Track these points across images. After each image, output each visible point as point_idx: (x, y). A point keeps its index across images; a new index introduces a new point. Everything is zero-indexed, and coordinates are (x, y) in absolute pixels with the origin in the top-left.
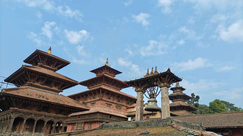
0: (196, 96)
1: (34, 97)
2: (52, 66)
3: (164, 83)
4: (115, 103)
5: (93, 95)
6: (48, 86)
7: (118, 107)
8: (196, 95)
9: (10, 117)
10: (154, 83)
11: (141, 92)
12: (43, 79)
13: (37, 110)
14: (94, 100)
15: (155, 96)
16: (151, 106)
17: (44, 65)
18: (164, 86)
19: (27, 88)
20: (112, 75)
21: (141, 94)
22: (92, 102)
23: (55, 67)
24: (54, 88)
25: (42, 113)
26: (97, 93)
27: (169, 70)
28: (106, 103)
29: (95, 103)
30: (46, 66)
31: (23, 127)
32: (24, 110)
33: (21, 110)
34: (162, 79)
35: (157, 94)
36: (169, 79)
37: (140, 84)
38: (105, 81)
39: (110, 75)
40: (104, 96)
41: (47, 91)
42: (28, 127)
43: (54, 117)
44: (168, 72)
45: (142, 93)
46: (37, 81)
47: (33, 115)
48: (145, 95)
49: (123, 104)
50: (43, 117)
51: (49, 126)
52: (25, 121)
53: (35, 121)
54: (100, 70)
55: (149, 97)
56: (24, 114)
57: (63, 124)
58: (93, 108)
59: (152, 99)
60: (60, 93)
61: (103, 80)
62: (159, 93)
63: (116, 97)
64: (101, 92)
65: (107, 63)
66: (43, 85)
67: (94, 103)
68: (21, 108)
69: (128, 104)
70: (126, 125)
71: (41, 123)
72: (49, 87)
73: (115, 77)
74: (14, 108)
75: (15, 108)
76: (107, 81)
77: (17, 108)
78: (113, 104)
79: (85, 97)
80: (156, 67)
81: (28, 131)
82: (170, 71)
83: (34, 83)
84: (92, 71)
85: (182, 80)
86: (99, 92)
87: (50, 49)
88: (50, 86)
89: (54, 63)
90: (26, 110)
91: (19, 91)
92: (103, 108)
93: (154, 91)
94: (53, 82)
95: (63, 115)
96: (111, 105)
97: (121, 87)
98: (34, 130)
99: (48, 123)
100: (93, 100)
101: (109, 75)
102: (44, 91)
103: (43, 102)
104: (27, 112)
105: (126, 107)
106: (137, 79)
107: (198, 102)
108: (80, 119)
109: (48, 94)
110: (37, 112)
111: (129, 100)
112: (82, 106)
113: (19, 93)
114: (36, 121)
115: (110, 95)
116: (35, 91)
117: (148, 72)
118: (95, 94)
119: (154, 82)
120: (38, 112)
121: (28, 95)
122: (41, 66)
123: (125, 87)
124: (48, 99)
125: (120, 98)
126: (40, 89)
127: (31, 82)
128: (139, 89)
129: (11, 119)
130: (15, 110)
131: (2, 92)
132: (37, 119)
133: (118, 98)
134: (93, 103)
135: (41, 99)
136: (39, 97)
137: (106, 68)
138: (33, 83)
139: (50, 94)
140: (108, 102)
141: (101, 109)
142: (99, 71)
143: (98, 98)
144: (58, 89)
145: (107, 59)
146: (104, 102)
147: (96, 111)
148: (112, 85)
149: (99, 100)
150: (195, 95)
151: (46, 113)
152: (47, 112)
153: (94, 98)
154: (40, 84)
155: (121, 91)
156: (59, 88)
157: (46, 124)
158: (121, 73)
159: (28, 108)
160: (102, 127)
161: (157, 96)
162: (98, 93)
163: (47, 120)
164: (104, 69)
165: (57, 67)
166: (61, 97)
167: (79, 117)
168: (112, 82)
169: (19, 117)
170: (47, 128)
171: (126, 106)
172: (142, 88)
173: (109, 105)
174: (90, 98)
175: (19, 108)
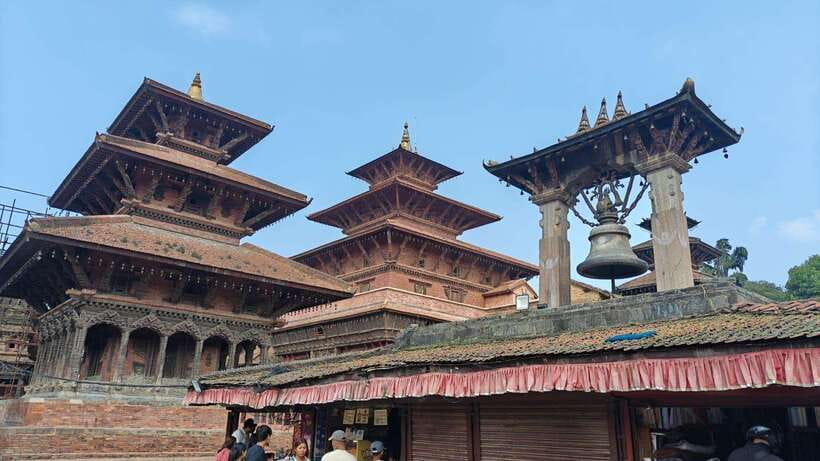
0: (734, 248)
1: (148, 248)
2: (207, 143)
3: (662, 151)
4: (440, 280)
5: (364, 252)
6: (199, 214)
7: (455, 292)
8: (734, 244)
9: (73, 322)
10: (614, 158)
11: (556, 204)
12: (179, 190)
13: (164, 300)
14: (366, 269)
15: (620, 215)
16: (605, 251)
17: (179, 137)
18: (664, 167)
19: (122, 220)
20: (425, 182)
21: (558, 209)
22: (363, 276)
23: (220, 146)
24: (219, 221)
25: (182, 308)
26: (378, 246)
27: (688, 88)
28: (411, 281)
29: (373, 279)
30: (185, 141)
31: (121, 357)
32: (118, 298)
33: (104, 296)
34: (655, 135)
35: (628, 207)
36: (685, 135)
37: (552, 171)
38: (402, 202)
39: (419, 184)
40: (402, 253)
41: (198, 232)
42: (141, 361)
43: (228, 323)
44: (684, 98)
45: (562, 207)
46: (159, 195)
47: (152, 316)
48: (577, 214)
49: (469, 282)
50: (190, 323)
51: (213, 355)
52: (125, 338)
53: (162, 338)
54: (383, 165)
55: (596, 222)
56: (121, 314)
57: (260, 346)
58: (366, 296)
59: (608, 227)
60: (245, 240)
61: (394, 202)
62: (639, 197)
63: (446, 256)
64: (389, 241)
65: (406, 140)
66: (182, 210)
67: (368, 282)
68: (110, 292)
69: (488, 281)
70: (508, 326)
71: (182, 343)
72: (204, 219)
73: (437, 188)
74: (81, 289)
75: (85, 291)
76: (407, 204)
77: (93, 292)
78: (435, 284)
79: (334, 260)
80: (619, 97)
81: (142, 373)
82: (692, 93)
83: (148, 202)
84: (354, 173)
85: (739, 136)
86: (383, 242)
87: (197, 83)
88: (205, 216)
89: (213, 133)
90: (126, 299)
91: (92, 228)
92: (400, 294)
93: (616, 194)
94: (217, 198)
95: (261, 315)
96: (429, 285)
97: (459, 224)
98: (161, 368)
99: (207, 344)
100: (364, 270)
101: (415, 182)
102: (186, 230)
103: (183, 265)
104: (130, 305)
105: (480, 294)
106: (539, 149)
107: (741, 269)
108: (324, 337)
109: (202, 241)
110: (166, 304)
111: (491, 268)
112: (326, 283)
113: (92, 233)
114: (166, 338)
115: (421, 252)
116: (152, 231)
117: (584, 118)
118: (369, 247)
119: (615, 154)
120: (168, 307)
121: (125, 241)
122: (168, 143)
123: (471, 223)
124: (199, 258)
125: (457, 262)
126: (171, 226)
127: (137, 198)
128: (548, 192)
129: (74, 331)
130: (86, 297)
131: (29, 229)
132: (168, 330)
133: (451, 261)
134: (365, 281)
135: (176, 255)
136: (166, 250)
137: (401, 157)
138: (144, 201)
139: (207, 243)
140: (417, 275)
141: (394, 300)
142: (380, 171)
143: (380, 264)
144: (235, 224)
145: (406, 127)
146: (401, 275)
147: (377, 307)
148: (428, 217)
149: (386, 270)
150: (730, 243)
151: (200, 309)
152: (202, 306)
153: (367, 263)
154: (169, 207)
155: (458, 238)
156: (240, 221)
157: (200, 346)
158: (459, 174)
159: (132, 291)
160: (408, 344)
161: (627, 212)
162: (380, 244)
163: (202, 334)
164: (395, 162)
165: (228, 146)
166: (247, 251)
167: (320, 331)
168: (428, 209)
169: (104, 324)
170: (208, 364)
171: (482, 290)
172: (563, 187)
173: (422, 285)
174: (353, 264)
175: (101, 291)
